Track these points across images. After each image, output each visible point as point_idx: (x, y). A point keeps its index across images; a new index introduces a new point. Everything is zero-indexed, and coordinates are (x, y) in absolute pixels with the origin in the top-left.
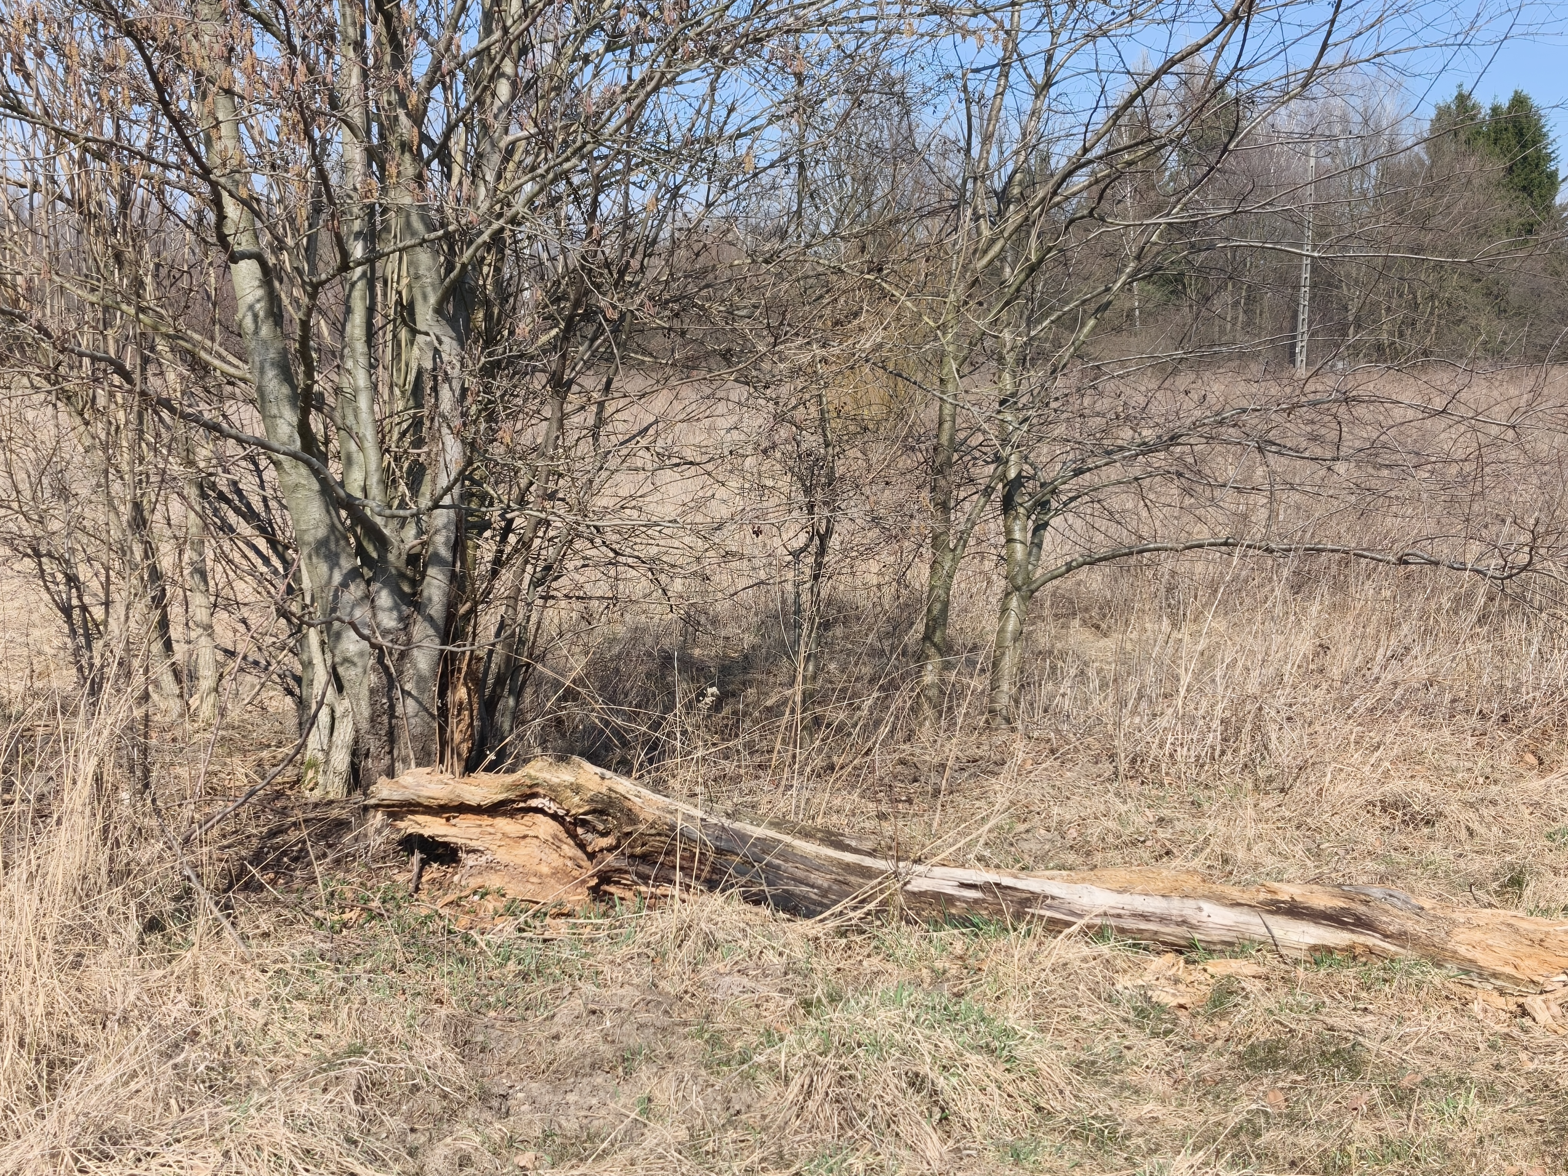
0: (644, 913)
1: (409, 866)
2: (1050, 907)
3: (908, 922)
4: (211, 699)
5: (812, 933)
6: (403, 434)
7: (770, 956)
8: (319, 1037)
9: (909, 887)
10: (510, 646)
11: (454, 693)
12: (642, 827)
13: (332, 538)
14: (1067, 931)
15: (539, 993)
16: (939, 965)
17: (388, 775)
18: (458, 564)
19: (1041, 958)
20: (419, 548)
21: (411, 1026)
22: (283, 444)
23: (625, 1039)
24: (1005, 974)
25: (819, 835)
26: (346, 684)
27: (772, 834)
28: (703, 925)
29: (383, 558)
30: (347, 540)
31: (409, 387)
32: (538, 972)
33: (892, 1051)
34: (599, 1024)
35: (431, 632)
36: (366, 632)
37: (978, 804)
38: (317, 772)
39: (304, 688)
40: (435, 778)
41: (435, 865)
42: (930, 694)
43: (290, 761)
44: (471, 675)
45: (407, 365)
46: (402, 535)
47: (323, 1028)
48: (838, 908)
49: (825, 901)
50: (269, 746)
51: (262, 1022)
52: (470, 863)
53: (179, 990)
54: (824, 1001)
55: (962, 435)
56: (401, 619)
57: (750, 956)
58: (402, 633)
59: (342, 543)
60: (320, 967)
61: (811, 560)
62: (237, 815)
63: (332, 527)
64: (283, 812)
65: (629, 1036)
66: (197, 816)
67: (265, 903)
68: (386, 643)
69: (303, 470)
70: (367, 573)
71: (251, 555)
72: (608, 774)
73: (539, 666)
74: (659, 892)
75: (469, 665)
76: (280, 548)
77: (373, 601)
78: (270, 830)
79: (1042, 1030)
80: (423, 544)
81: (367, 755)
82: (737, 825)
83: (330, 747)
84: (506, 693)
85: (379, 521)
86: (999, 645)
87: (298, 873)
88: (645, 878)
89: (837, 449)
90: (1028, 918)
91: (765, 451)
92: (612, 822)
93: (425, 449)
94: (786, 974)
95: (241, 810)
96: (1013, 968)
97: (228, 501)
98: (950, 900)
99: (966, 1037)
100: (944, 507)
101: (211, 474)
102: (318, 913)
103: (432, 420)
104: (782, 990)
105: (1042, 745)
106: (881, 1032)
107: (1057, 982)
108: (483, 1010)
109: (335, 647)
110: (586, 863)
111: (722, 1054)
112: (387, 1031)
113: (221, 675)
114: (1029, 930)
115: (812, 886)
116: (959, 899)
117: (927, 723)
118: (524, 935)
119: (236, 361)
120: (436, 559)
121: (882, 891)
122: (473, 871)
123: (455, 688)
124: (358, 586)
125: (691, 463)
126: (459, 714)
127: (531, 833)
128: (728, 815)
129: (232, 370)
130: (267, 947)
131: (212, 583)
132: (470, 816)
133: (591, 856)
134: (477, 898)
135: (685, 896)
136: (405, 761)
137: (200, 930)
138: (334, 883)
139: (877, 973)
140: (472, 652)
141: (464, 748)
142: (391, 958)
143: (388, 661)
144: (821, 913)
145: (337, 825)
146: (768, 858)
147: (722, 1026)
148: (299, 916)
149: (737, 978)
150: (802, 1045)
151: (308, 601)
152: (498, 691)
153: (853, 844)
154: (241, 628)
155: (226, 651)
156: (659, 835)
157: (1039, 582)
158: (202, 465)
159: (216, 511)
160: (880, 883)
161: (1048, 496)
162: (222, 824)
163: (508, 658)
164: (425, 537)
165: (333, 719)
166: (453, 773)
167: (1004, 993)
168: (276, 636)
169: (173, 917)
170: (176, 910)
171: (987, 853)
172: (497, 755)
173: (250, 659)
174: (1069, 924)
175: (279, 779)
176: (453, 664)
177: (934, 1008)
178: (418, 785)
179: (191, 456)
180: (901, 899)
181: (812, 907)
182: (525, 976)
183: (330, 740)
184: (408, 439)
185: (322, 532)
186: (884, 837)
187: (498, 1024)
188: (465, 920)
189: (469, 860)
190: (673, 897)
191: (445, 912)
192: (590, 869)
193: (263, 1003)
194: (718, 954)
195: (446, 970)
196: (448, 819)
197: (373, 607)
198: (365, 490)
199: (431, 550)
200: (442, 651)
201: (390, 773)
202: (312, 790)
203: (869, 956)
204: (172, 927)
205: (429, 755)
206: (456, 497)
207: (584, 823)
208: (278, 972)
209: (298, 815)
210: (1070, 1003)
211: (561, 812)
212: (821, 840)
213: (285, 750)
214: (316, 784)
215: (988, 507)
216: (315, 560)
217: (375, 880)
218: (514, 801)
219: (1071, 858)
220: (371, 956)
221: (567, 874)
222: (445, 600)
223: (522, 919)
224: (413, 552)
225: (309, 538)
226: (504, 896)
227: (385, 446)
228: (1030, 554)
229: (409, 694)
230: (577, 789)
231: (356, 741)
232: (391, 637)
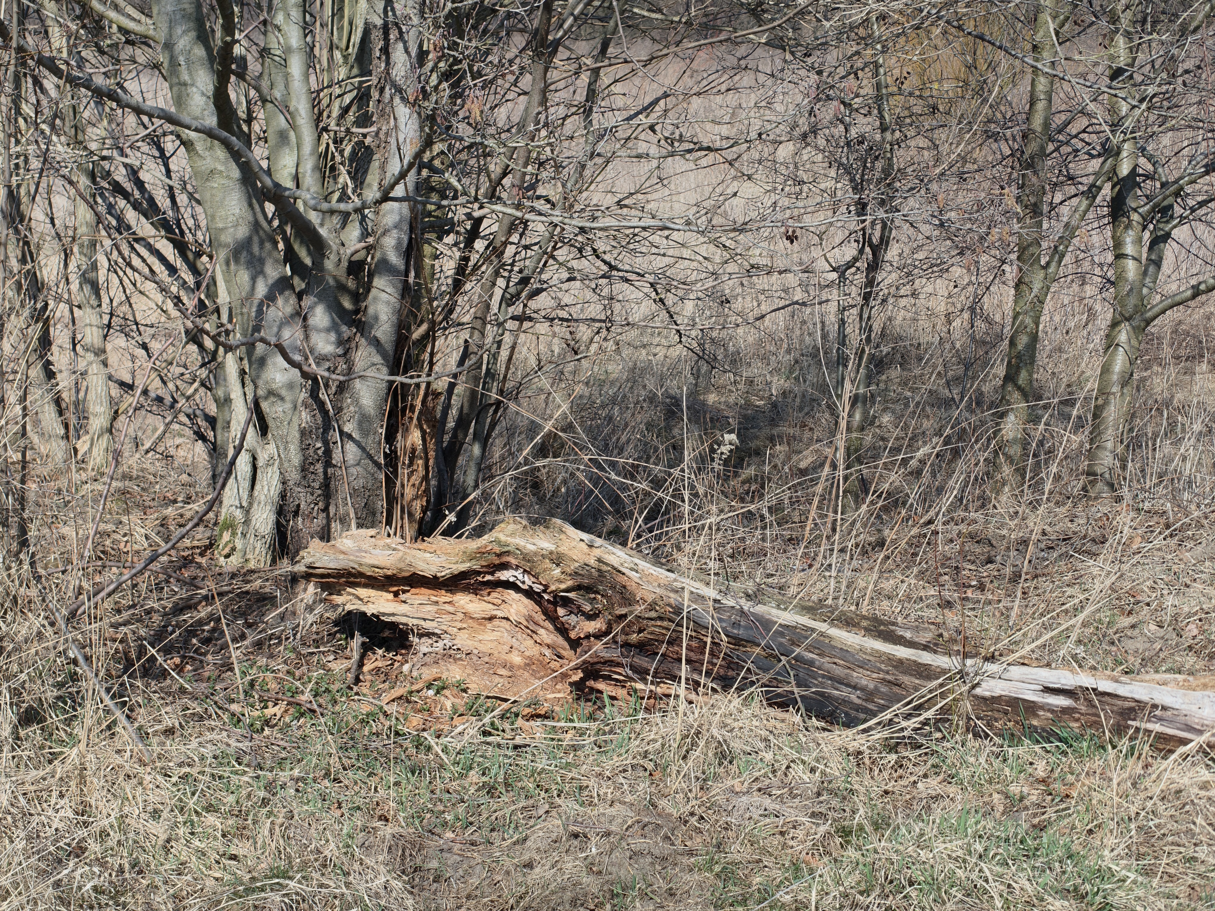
0: (641, 716)
1: (348, 652)
2: (1160, 719)
3: (976, 735)
4: (104, 442)
5: (853, 746)
6: (345, 110)
7: (799, 772)
8: (234, 857)
9: (978, 691)
10: (476, 379)
11: (405, 437)
12: (639, 609)
13: (256, 239)
14: (1182, 749)
15: (507, 811)
16: (1015, 789)
17: (322, 539)
18: (412, 274)
19: (1147, 782)
20: (363, 253)
21: (348, 846)
22: (196, 119)
23: (614, 870)
24: (1100, 801)
25: (864, 623)
26: (271, 423)
27: (804, 620)
28: (715, 732)
29: (318, 264)
30: (276, 243)
31: (353, 51)
32: (507, 785)
33: (953, 891)
34: (582, 850)
35: (378, 359)
36: (297, 358)
37: (1069, 591)
38: (234, 534)
39: (219, 431)
40: (381, 543)
41: (380, 652)
42: (1012, 452)
43: (201, 520)
44: (426, 414)
45: (351, 24)
46: (343, 237)
47: (240, 848)
48: (887, 715)
49: (871, 706)
50: (175, 501)
51: (163, 837)
52: (424, 649)
53: (61, 796)
54: (868, 828)
55: (1059, 120)
56: (340, 342)
57: (774, 772)
58: (341, 360)
59: (268, 246)
60: (236, 773)
61: (860, 278)
62: (135, 586)
63: (256, 225)
64: (192, 583)
65: (620, 866)
66: (85, 584)
67: (169, 694)
68: (321, 372)
69: (221, 153)
70: (299, 284)
71: (153, 260)
72: (599, 541)
73: (512, 406)
74: (660, 690)
75: (424, 402)
76: (191, 256)
77: (305, 319)
78: (176, 604)
79: (1148, 872)
80: (369, 249)
81: (296, 513)
82: (760, 609)
83: (251, 504)
84: (470, 437)
85: (314, 217)
86: (1103, 392)
87: (210, 657)
88: (642, 673)
89: (897, 134)
90: (1131, 731)
91: (804, 136)
92: (601, 602)
93: (374, 129)
94: (819, 794)
95: (139, 579)
96: (1112, 794)
97: (126, 195)
98: (1031, 708)
99: (1049, 877)
100: (1035, 210)
101: (104, 158)
102: (235, 707)
103: (382, 90)
104: (813, 815)
105: (1156, 519)
106: (939, 867)
107: (1167, 813)
108: (437, 830)
109: (258, 377)
110: (568, 653)
111: (736, 891)
112: (319, 852)
113: (116, 412)
114: (1133, 748)
115: (855, 687)
116: (1042, 707)
117: (1006, 489)
118: (490, 739)
119: (136, 14)
120: (384, 266)
121: (943, 695)
122: (427, 659)
123: (407, 430)
124: (287, 300)
125: (709, 149)
126: (411, 464)
127: (499, 614)
128: (748, 596)
129: (131, 25)
130: (173, 746)
131: (105, 300)
132: (424, 590)
133: (575, 644)
134: (431, 693)
135: (693, 696)
136: (344, 521)
137: (88, 722)
138: (254, 671)
139: (936, 798)
140: (429, 384)
141: (417, 506)
142: (324, 764)
143: (323, 396)
144: (865, 721)
145: (258, 601)
146: (798, 650)
147: (737, 857)
148: (211, 710)
149: (756, 798)
150: (839, 882)
151: (225, 318)
152: (460, 436)
153: (908, 635)
154: (142, 352)
155: (122, 384)
156: (661, 618)
157: (1156, 310)
158: (93, 146)
159: (110, 207)
160: (941, 685)
161: (1171, 200)
162: (116, 596)
163: (473, 394)
164: (370, 240)
165: (255, 468)
166: (402, 537)
167: (1099, 826)
168: (185, 367)
169: (54, 706)
170: (59, 698)
171: (1080, 651)
172: (459, 515)
173: (153, 395)
174: (1184, 742)
175: (187, 542)
176: (404, 400)
177: (1007, 840)
178: (360, 550)
179: (80, 137)
180: (967, 706)
181: (853, 713)
182: (491, 790)
183: (251, 495)
184: (351, 117)
185: (243, 232)
186: (948, 630)
187: (457, 847)
188: (416, 720)
189: (423, 646)
190: (677, 696)
191: (393, 709)
192: (573, 659)
193: (165, 814)
194: (734, 768)
195: (392, 780)
196: (396, 594)
197: (306, 327)
198: (296, 178)
199: (378, 255)
200: (391, 383)
201: (325, 535)
202: (227, 556)
203: (925, 776)
204: (54, 719)
205: (374, 514)
206: (411, 187)
207: (566, 602)
208: (184, 777)
209: (210, 586)
210: (1184, 841)
211: (538, 588)
212: (866, 629)
213: (195, 507)
214: (234, 549)
215: (1091, 215)
216: (233, 267)
217: (304, 668)
218: (478, 573)
219: (1190, 660)
220: (299, 761)
221: (544, 666)
222: (394, 318)
223: (487, 720)
224: (355, 258)
225: (227, 238)
226: (465, 691)
227: (321, 125)
228: (1145, 273)
229: (350, 437)
230: (557, 559)
231: (283, 496)
232: (327, 364)
